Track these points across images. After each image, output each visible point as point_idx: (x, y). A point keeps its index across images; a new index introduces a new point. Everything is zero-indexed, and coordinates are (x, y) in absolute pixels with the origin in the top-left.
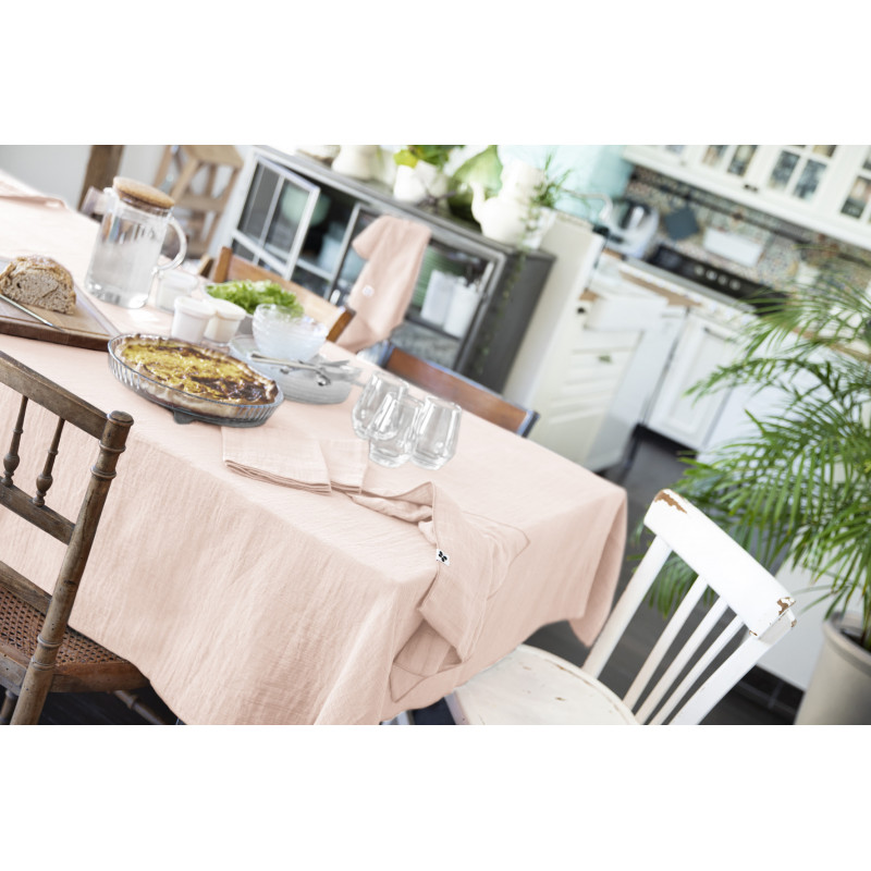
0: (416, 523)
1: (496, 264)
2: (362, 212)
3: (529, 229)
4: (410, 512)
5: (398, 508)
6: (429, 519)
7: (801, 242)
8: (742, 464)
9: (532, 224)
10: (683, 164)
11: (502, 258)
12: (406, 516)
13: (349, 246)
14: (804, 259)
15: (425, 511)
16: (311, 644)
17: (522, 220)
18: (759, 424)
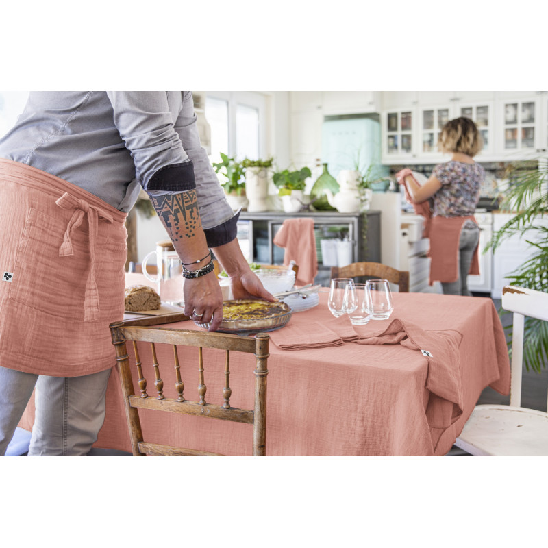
0: (398, 343)
1: (353, 224)
2: (273, 225)
3: (362, 201)
4: (392, 339)
5: (385, 339)
6: (406, 337)
7: (493, 171)
8: (538, 270)
9: (363, 198)
10: (414, 156)
11: (355, 220)
12: (391, 341)
13: (273, 244)
14: (497, 177)
15: (401, 335)
16: (368, 429)
17: (357, 198)
18: (536, 245)
